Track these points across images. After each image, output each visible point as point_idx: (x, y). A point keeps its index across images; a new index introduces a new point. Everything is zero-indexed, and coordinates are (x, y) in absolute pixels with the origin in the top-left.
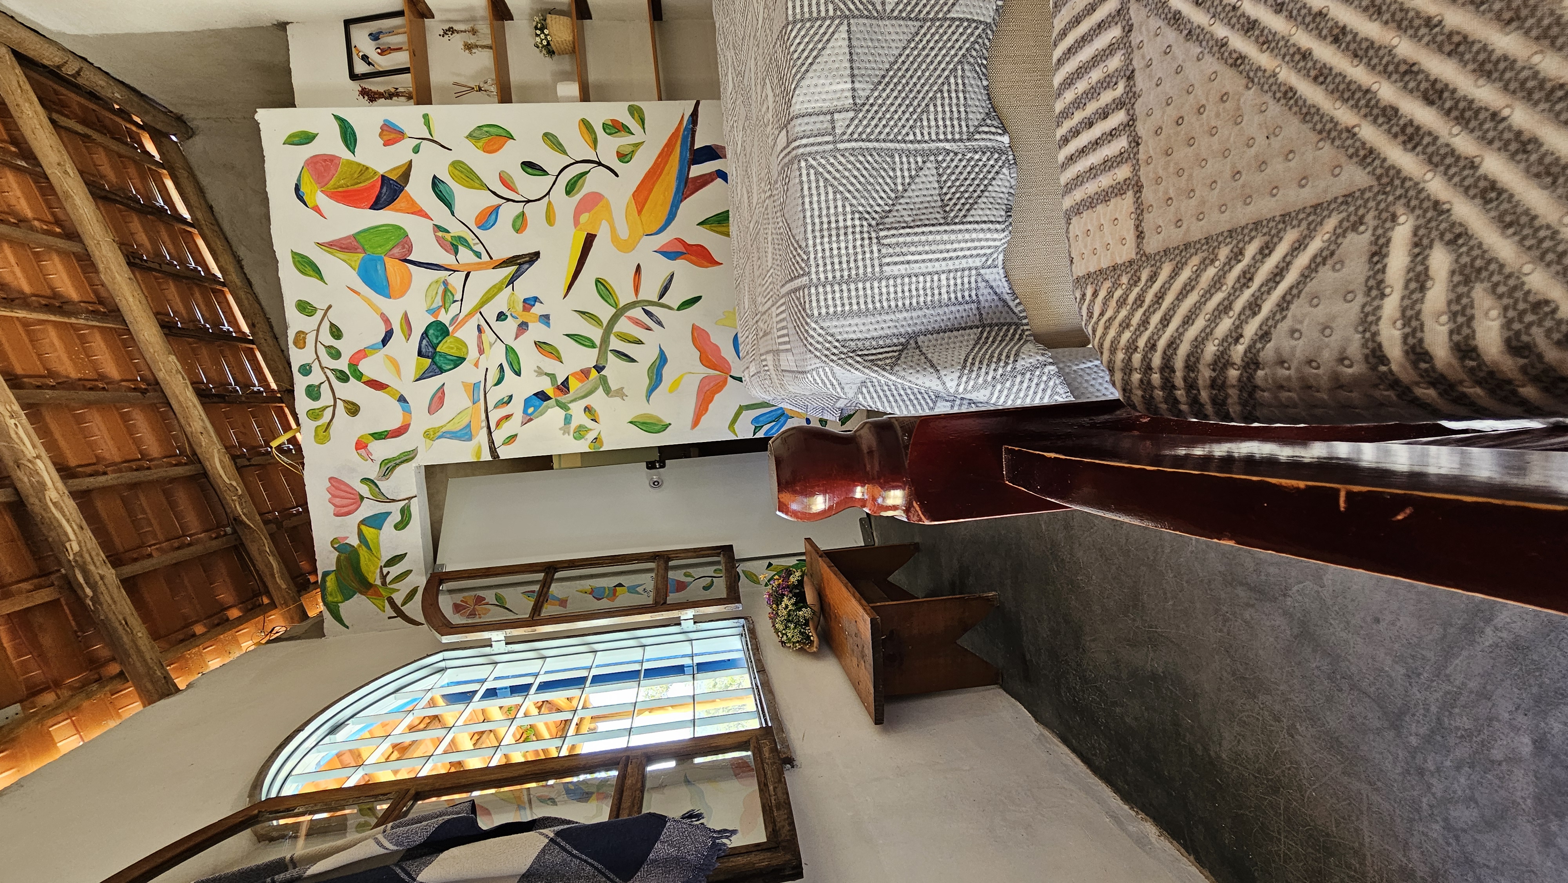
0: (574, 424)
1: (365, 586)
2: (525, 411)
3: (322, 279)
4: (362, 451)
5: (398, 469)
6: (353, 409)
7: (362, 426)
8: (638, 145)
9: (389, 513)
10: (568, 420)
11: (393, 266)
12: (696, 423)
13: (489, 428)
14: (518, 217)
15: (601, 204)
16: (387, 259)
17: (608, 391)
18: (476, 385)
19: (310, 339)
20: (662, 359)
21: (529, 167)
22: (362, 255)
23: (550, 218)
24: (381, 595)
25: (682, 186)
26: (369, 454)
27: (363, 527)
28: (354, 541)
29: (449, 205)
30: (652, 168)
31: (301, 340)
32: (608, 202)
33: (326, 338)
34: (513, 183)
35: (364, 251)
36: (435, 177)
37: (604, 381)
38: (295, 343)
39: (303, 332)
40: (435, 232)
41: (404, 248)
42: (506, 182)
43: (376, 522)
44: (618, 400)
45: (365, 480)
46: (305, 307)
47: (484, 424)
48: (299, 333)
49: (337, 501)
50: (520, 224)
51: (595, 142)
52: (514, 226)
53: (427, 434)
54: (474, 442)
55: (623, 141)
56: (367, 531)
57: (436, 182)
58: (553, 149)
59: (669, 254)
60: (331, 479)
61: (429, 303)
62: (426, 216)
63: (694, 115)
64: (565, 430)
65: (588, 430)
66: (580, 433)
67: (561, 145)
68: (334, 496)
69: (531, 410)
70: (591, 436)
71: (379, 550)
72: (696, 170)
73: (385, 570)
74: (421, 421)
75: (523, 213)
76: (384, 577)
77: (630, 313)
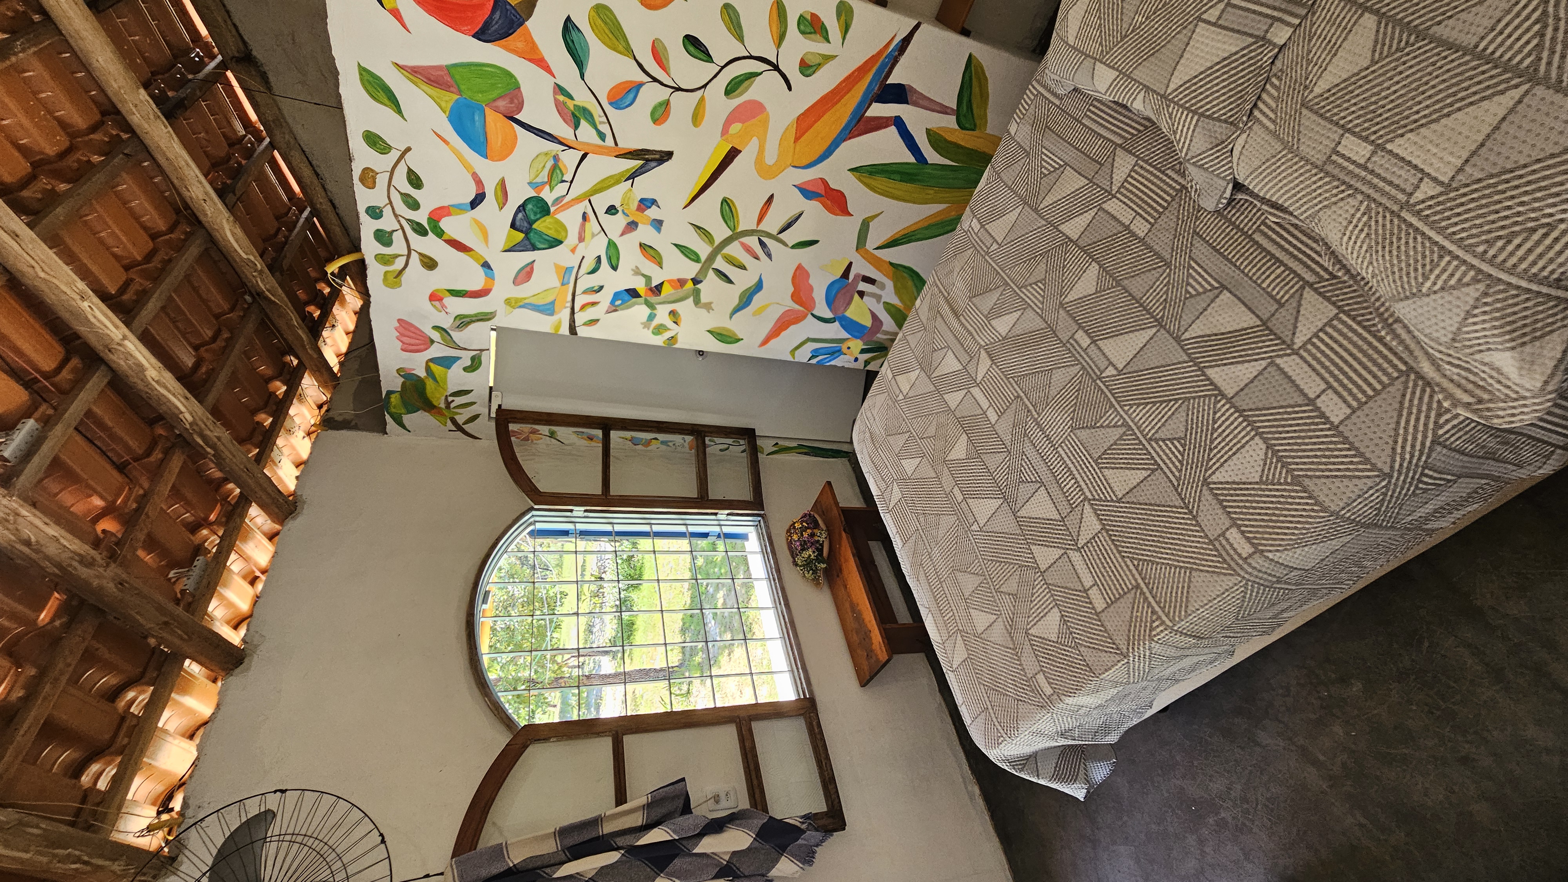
0: (655, 322)
1: (429, 406)
2: (612, 303)
3: (399, 111)
4: (437, 303)
5: (473, 326)
6: (430, 264)
7: (437, 280)
8: (828, 58)
9: (459, 358)
10: (651, 317)
11: (494, 122)
12: (765, 342)
13: (573, 309)
14: (660, 104)
15: (759, 118)
16: (488, 111)
17: (697, 302)
18: (568, 270)
19: (382, 180)
20: (759, 286)
21: (693, 44)
22: (456, 97)
23: (697, 118)
24: (443, 415)
25: (854, 122)
26: (443, 306)
27: (431, 365)
28: (422, 374)
29: (580, 64)
30: (832, 92)
31: (369, 177)
32: (768, 115)
33: (401, 182)
34: (667, 59)
35: (459, 92)
36: (568, 19)
37: (696, 294)
38: (362, 180)
39: (372, 171)
40: (555, 93)
41: (512, 102)
42: (658, 54)
43: (447, 362)
44: (704, 311)
45: (436, 328)
46: (373, 140)
47: (569, 305)
48: (366, 170)
49: (405, 339)
50: (661, 113)
51: (780, 38)
52: (653, 114)
53: (508, 302)
54: (555, 318)
55: (815, 47)
56: (436, 369)
57: (569, 26)
58: (729, 30)
59: (807, 192)
60: (399, 320)
61: (533, 176)
62: (548, 69)
63: (906, 41)
64: (646, 325)
65: (667, 329)
66: (659, 330)
67: (740, 27)
68: (402, 334)
69: (618, 302)
70: (668, 335)
71: (445, 382)
72: (877, 110)
73: (450, 399)
74: (504, 288)
75: (667, 103)
76: (448, 404)
77: (746, 240)
